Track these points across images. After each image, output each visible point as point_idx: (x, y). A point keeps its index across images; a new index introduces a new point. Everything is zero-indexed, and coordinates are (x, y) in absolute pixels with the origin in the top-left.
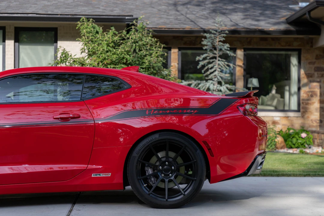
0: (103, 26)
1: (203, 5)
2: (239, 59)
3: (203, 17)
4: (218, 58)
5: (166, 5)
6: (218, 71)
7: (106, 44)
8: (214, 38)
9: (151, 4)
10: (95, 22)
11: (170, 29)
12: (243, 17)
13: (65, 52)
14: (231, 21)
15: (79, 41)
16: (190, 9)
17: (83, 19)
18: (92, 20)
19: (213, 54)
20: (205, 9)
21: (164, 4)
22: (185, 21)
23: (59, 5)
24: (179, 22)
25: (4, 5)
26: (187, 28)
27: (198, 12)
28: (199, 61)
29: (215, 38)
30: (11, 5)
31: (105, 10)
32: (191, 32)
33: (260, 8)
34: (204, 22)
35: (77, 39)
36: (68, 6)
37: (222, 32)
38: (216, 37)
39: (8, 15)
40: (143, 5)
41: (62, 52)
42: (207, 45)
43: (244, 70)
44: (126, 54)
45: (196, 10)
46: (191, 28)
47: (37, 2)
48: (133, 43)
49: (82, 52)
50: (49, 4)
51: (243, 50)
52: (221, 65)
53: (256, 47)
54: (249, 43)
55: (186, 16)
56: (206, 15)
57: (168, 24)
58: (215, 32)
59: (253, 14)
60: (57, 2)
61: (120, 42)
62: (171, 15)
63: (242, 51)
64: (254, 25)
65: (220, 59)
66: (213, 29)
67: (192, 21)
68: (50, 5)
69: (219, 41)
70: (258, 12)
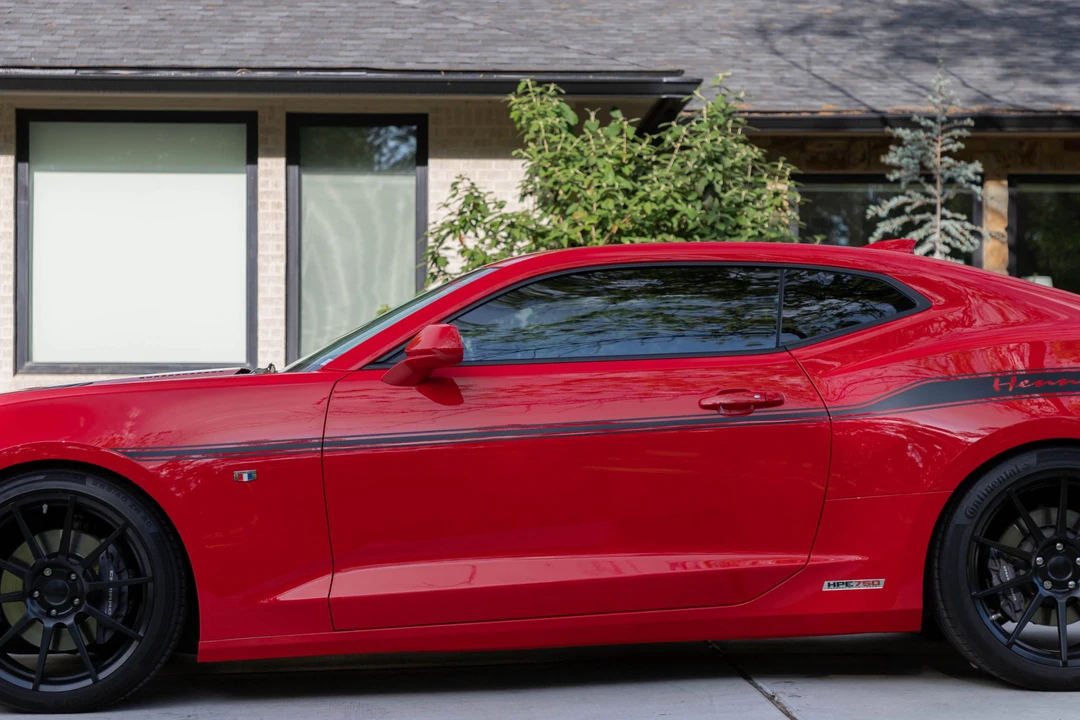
0: (599, 109)
1: (857, 33)
2: (995, 212)
3: (868, 74)
4: (940, 211)
5: (731, 33)
6: (941, 253)
7: (610, 166)
8: (929, 144)
9: (682, 30)
10: (567, 93)
11: (770, 115)
12: (1000, 72)
13: (476, 194)
14: (965, 84)
15: (519, 157)
16: (816, 48)
17: (527, 86)
18: (555, 90)
19: (922, 197)
20: (866, 46)
21: (725, 32)
22: (811, 85)
23: (432, 40)
24: (792, 92)
25: (254, 40)
26: (824, 111)
27: (844, 56)
28: (878, 219)
29: (931, 142)
30: (276, 40)
31: (589, 53)
32: (837, 123)
33: (1049, 42)
34: (875, 88)
35: (514, 153)
36: (462, 44)
37: (950, 122)
38: (934, 140)
39: (270, 74)
40: (654, 34)
41: (467, 193)
42: (899, 168)
43: (1011, 248)
44: (680, 201)
45: (838, 51)
46: (839, 112)
47: (357, 31)
48: (704, 162)
49: (523, 196)
50: (398, 35)
51: (1006, 183)
52: (953, 232)
53: (1050, 172)
54: (1028, 158)
55: (809, 71)
56: (876, 67)
57: (759, 98)
58: (930, 123)
59: (1035, 63)
60: (422, 31)
61: (650, 160)
62: (759, 68)
63: (1003, 186)
64: (1045, 98)
65: (949, 214)
66: (920, 115)
67: (834, 87)
68: (404, 41)
69: (943, 154)
70: (1046, 56)
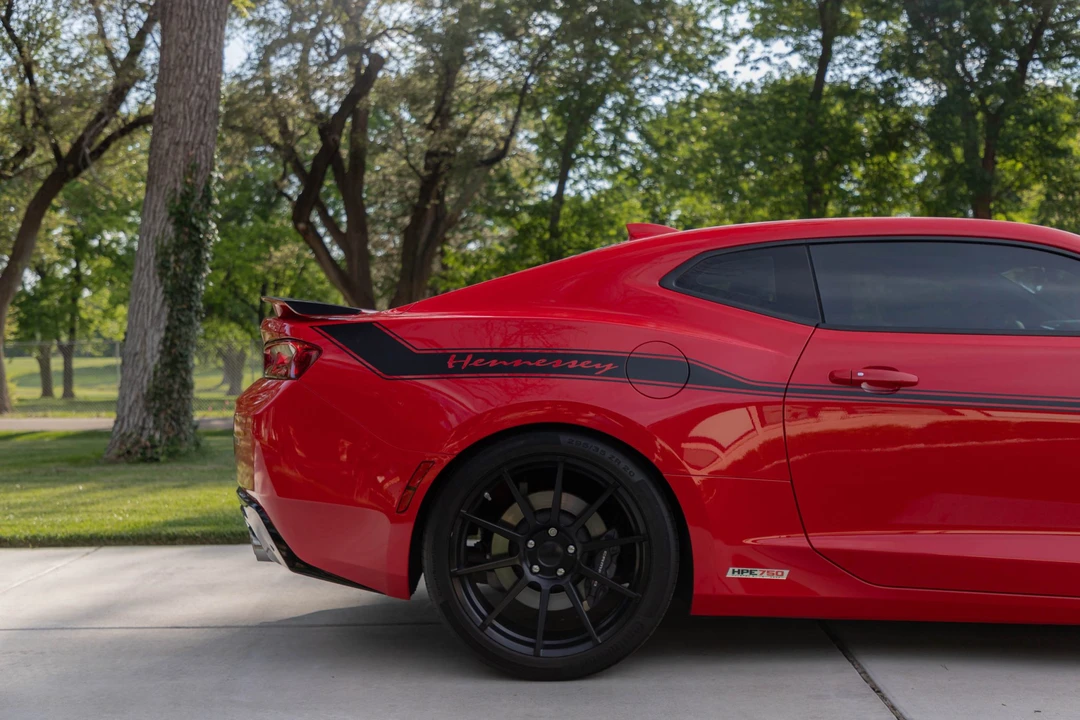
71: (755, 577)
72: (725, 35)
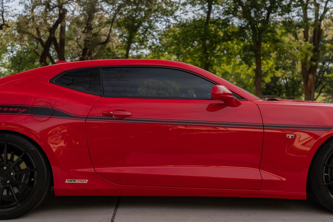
71: (76, 182)
72: (179, 4)
